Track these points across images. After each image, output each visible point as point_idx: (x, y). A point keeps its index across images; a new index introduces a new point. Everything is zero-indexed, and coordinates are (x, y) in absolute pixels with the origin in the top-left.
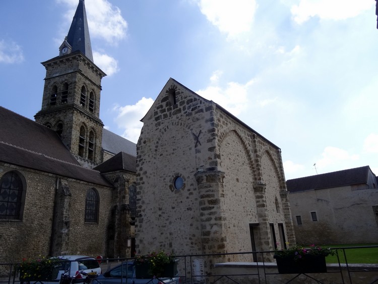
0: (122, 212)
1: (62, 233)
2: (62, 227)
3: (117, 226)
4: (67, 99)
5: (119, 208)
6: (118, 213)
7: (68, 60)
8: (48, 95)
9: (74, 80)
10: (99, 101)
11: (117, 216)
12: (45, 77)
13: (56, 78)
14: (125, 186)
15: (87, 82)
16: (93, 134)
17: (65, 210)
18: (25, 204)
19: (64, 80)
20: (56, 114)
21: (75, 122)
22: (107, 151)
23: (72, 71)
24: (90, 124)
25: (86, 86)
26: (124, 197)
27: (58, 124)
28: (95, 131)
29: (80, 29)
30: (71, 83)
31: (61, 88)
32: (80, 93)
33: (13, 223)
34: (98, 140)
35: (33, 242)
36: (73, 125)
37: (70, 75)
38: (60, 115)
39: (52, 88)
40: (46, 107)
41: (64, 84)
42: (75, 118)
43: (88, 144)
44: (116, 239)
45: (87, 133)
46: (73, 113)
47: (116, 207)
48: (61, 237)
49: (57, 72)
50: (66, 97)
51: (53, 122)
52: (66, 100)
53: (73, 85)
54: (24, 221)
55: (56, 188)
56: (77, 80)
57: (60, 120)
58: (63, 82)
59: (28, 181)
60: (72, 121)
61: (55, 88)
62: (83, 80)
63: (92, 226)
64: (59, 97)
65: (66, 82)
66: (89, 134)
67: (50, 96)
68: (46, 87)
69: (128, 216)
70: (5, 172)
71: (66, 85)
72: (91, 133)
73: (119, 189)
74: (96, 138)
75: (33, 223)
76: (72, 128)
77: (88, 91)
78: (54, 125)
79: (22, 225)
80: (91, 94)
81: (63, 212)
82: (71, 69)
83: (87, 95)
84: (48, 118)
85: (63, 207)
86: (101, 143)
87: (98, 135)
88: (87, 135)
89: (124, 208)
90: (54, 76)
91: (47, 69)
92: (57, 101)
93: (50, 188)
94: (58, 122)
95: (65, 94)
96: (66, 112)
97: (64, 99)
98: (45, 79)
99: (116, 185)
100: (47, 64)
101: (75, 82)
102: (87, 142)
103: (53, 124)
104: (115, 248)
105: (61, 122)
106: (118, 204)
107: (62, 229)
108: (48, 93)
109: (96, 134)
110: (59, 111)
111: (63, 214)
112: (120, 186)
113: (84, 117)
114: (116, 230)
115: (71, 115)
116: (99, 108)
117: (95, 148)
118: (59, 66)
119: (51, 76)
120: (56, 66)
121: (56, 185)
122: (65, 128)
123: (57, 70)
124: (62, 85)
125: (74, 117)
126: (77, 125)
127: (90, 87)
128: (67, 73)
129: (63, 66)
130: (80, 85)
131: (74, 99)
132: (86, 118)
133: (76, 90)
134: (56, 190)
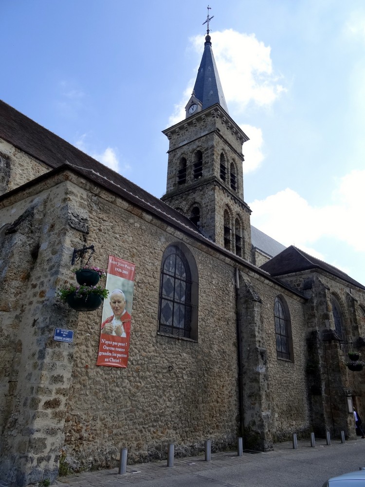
0: (327, 345)
1: (259, 374)
2: (257, 360)
3: (322, 370)
4: (202, 172)
5: (320, 336)
6: (320, 345)
7: (199, 120)
8: (174, 172)
9: (210, 144)
10: (242, 177)
11: (319, 351)
12: (168, 149)
13: (185, 147)
14: (325, 296)
15: (227, 148)
16: (239, 224)
17: (257, 329)
18: (199, 309)
19: (195, 147)
20: (188, 195)
21: (218, 202)
22: (259, 250)
23: (207, 132)
24: (236, 208)
25: (226, 153)
26: (326, 317)
27: (192, 209)
28: (241, 219)
29: (210, 79)
30: (207, 149)
31: (192, 159)
32: (219, 162)
33: (185, 343)
34: (246, 233)
35: (215, 386)
36: (217, 207)
37: (204, 138)
38: (194, 196)
39: (179, 161)
40: (172, 188)
41: (196, 154)
42: (218, 196)
43: (235, 237)
44: (323, 394)
45: (232, 220)
46: (214, 189)
47: (314, 333)
48: (256, 380)
49: (184, 139)
50: (201, 169)
51: (185, 206)
52: (201, 175)
53: (209, 151)
54: (200, 341)
55: (236, 286)
56: (215, 145)
57: (195, 203)
58: (194, 150)
59: (200, 267)
60: (214, 200)
61: (184, 161)
62: (222, 144)
63: (287, 365)
64: (191, 172)
65: (198, 149)
66: (234, 222)
67: (178, 172)
68: (170, 162)
69: (340, 352)
70: (168, 244)
71: (199, 155)
72: (237, 220)
73: (315, 301)
74: (243, 229)
75: (211, 348)
76: (214, 211)
77: (228, 161)
78: (187, 210)
79: (197, 348)
80: (232, 165)
81: (254, 331)
82: (204, 131)
83: (227, 165)
84: (177, 202)
85: (252, 322)
86: (250, 238)
87: (245, 225)
88: (232, 224)
89: (329, 337)
90: (181, 145)
91: (170, 139)
92: (187, 178)
93: (228, 285)
94: (192, 205)
95: (199, 166)
96: (203, 189)
97: (198, 173)
98: (168, 152)
99: (309, 294)
100: (170, 133)
101: (213, 146)
102: (233, 234)
103: (185, 210)
104: (325, 413)
105: (196, 205)
106: (317, 328)
107: (256, 365)
108: (174, 169)
109: (243, 223)
110: (192, 189)
111: (255, 336)
112: (316, 296)
113: (228, 196)
114: (322, 377)
115: (211, 193)
116: (243, 187)
117: (244, 245)
118: (187, 130)
119: (177, 146)
120: (182, 132)
121: (236, 282)
122: (203, 211)
123: (184, 137)
124: (194, 155)
125: (216, 195)
126: (220, 207)
127: (231, 155)
128: (199, 136)
129: (192, 129)
130: (218, 151)
131: (213, 170)
132: (229, 198)
133: (215, 157)
134: (236, 289)
